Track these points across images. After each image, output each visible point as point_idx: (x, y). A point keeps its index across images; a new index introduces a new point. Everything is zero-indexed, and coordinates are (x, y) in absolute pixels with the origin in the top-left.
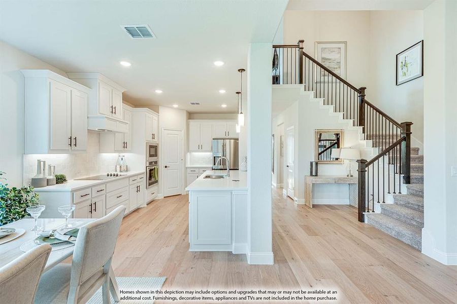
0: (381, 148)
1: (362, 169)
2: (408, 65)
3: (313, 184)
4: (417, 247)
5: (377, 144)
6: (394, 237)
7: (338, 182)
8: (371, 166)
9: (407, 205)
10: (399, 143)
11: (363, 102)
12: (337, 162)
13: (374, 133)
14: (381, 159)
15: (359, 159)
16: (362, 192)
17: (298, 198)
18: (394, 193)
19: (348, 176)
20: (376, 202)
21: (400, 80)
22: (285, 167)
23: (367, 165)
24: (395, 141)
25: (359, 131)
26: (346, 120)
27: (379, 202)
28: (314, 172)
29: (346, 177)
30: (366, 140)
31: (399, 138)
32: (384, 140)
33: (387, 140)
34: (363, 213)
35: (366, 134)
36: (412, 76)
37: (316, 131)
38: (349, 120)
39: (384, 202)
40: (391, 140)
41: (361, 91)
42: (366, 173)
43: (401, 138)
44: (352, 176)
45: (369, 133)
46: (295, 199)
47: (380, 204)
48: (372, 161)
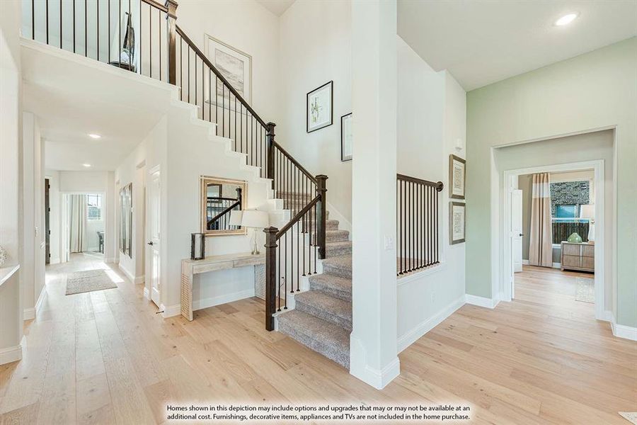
0: (293, 210)
1: (271, 243)
2: (319, 109)
3: (195, 276)
4: (342, 363)
5: (289, 205)
6: (314, 351)
7: (239, 263)
8: (283, 238)
9: (324, 292)
10: (314, 203)
11: (272, 144)
12: (238, 232)
13: (286, 191)
14: (295, 226)
15: (268, 227)
16: (271, 280)
17: (167, 305)
18: (310, 274)
19: (253, 253)
20: (288, 292)
21: (312, 126)
22: (147, 246)
23: (278, 237)
24: (309, 201)
25: (267, 186)
26: (249, 166)
27: (292, 292)
28: (198, 254)
29: (250, 255)
30: (276, 199)
31: (313, 198)
32: (297, 201)
33: (301, 201)
34: (273, 315)
35: (276, 191)
36: (323, 123)
37: (203, 178)
38: (254, 167)
39: (298, 290)
40: (305, 201)
41: (270, 128)
42: (277, 248)
43: (316, 197)
44: (258, 253)
45: (279, 189)
46: (162, 307)
47: (294, 294)
48: (285, 230)
